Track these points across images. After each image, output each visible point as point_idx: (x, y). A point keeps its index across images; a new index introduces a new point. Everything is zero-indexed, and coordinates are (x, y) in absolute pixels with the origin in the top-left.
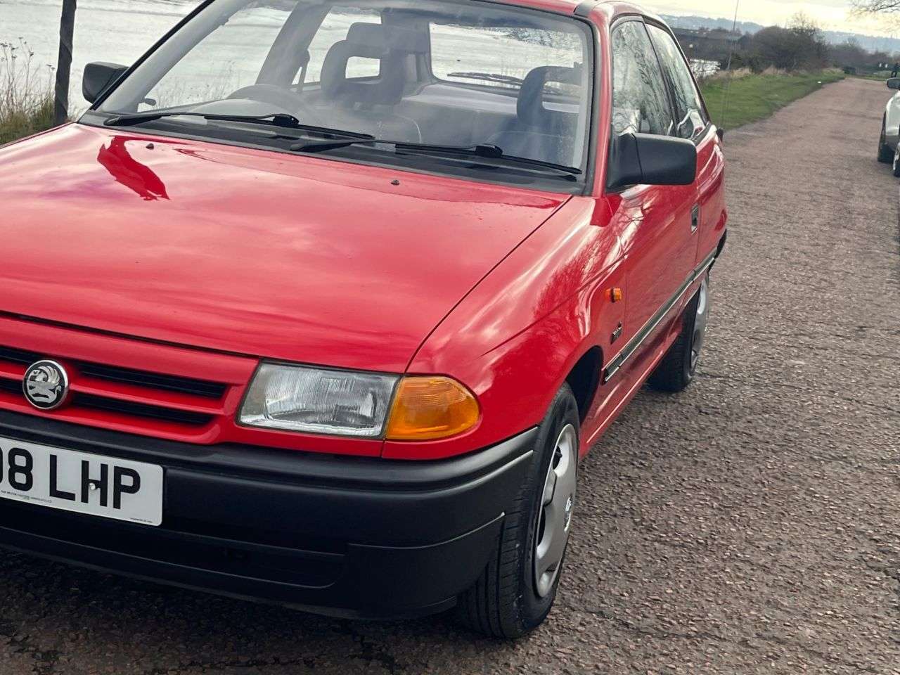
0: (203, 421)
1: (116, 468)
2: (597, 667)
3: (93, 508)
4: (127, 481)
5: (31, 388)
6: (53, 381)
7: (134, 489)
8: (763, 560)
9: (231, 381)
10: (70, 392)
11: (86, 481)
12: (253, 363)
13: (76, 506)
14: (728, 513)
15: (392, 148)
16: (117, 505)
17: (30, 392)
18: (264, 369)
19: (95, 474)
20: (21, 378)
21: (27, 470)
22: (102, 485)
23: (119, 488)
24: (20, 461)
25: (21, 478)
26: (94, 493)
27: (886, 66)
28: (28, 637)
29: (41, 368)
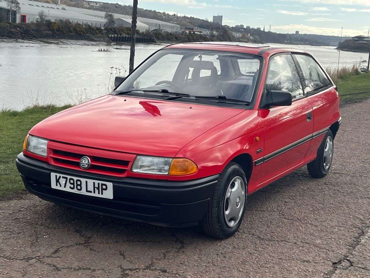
0: (123, 171)
1: (102, 184)
2: (244, 246)
3: (96, 195)
4: (104, 187)
5: (82, 164)
6: (86, 162)
7: (106, 189)
8: (317, 224)
9: (130, 161)
10: (91, 164)
11: (94, 187)
12: (135, 155)
13: (92, 194)
14: (314, 212)
15: (194, 98)
16: (102, 194)
17: (81, 165)
18: (138, 157)
19: (96, 186)
20: (79, 161)
21: (80, 185)
22: (98, 188)
23: (102, 189)
24: (79, 183)
25: (79, 187)
26: (97, 191)
28: (85, 234)
29: (84, 158)
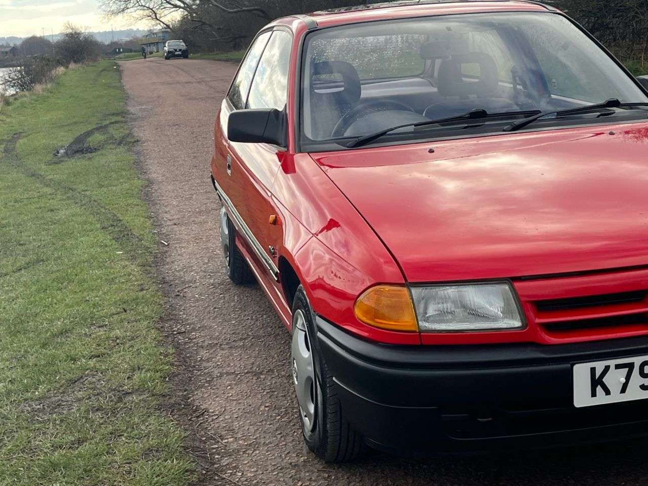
27: (121, 50)
